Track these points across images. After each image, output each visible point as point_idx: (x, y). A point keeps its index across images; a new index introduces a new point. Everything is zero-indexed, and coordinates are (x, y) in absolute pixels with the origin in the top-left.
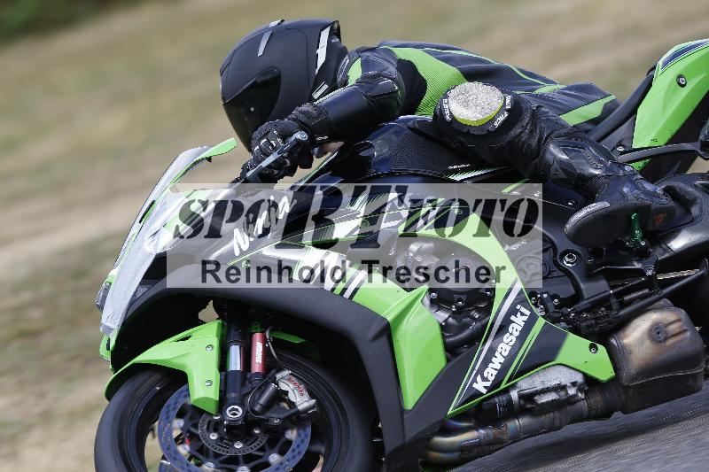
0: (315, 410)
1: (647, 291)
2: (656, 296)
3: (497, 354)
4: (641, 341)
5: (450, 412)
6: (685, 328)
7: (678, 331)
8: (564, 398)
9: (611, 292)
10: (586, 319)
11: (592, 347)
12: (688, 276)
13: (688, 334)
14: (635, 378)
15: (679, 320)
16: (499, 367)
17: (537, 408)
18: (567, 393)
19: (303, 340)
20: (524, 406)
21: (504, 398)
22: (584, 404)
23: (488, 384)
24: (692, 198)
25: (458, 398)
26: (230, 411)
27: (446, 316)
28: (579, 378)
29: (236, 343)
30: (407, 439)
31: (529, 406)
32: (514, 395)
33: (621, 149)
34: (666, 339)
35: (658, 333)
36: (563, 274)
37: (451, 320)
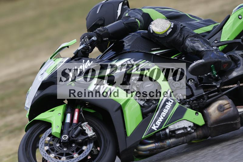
0: (95, 136)
1: (217, 93)
2: (220, 95)
3: (161, 116)
4: (215, 111)
5: (143, 137)
6: (231, 106)
7: (228, 107)
8: (186, 132)
9: (204, 93)
10: (195, 103)
11: (196, 113)
12: (233, 87)
13: (232, 108)
14: (212, 124)
15: (229, 103)
16: (161, 121)
17: (176, 136)
18: (187, 130)
19: (95, 111)
20: (171, 135)
21: (163, 132)
22: (195, 134)
23: (157, 127)
24: (237, 59)
25: (146, 132)
26: (64, 137)
27: (144, 102)
28: (192, 125)
29: (69, 113)
30: (127, 147)
31: (173, 135)
32: (167, 131)
33: (216, 42)
34: (224, 110)
35: (221, 108)
36: (188, 87)
37: (145, 104)
